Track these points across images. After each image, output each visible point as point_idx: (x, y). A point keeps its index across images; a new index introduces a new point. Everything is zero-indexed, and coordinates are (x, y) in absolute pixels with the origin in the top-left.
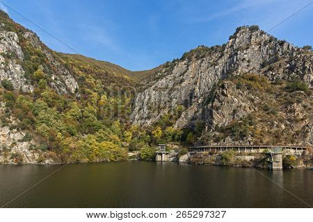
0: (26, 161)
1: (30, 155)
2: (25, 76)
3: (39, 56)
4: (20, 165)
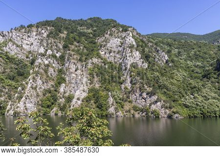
0: (161, 115)
2: (142, 58)
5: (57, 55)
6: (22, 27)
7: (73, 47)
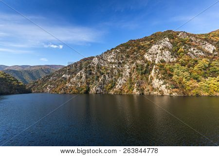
0: (165, 94)
1: (166, 91)
2: (171, 55)
3: (182, 42)
4: (163, 95)
5: (121, 62)
6: (108, 51)
7: (132, 55)
